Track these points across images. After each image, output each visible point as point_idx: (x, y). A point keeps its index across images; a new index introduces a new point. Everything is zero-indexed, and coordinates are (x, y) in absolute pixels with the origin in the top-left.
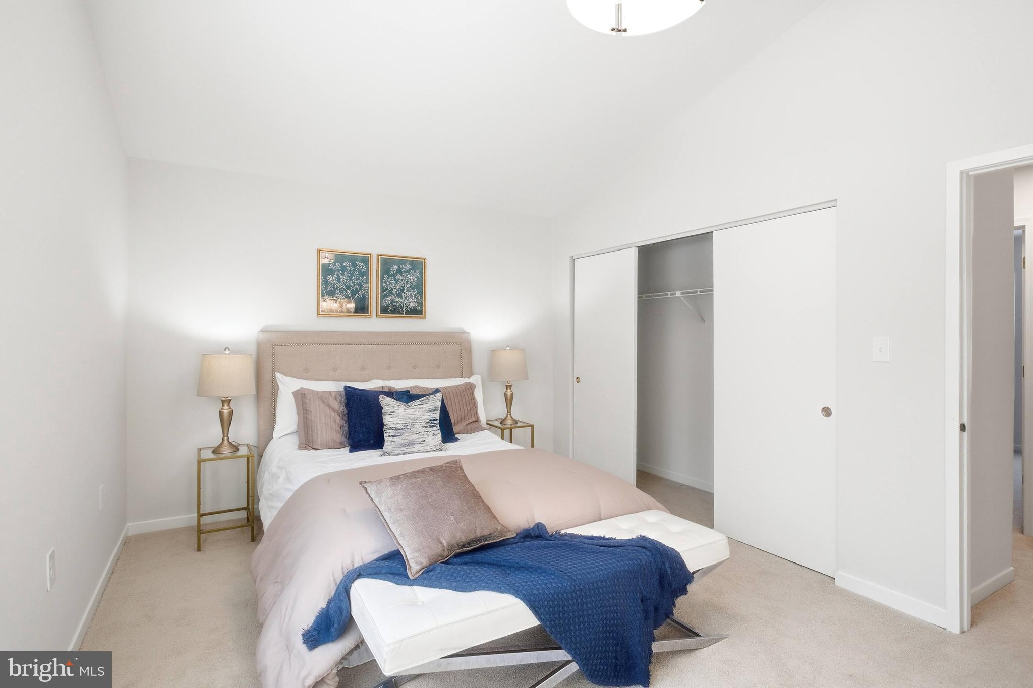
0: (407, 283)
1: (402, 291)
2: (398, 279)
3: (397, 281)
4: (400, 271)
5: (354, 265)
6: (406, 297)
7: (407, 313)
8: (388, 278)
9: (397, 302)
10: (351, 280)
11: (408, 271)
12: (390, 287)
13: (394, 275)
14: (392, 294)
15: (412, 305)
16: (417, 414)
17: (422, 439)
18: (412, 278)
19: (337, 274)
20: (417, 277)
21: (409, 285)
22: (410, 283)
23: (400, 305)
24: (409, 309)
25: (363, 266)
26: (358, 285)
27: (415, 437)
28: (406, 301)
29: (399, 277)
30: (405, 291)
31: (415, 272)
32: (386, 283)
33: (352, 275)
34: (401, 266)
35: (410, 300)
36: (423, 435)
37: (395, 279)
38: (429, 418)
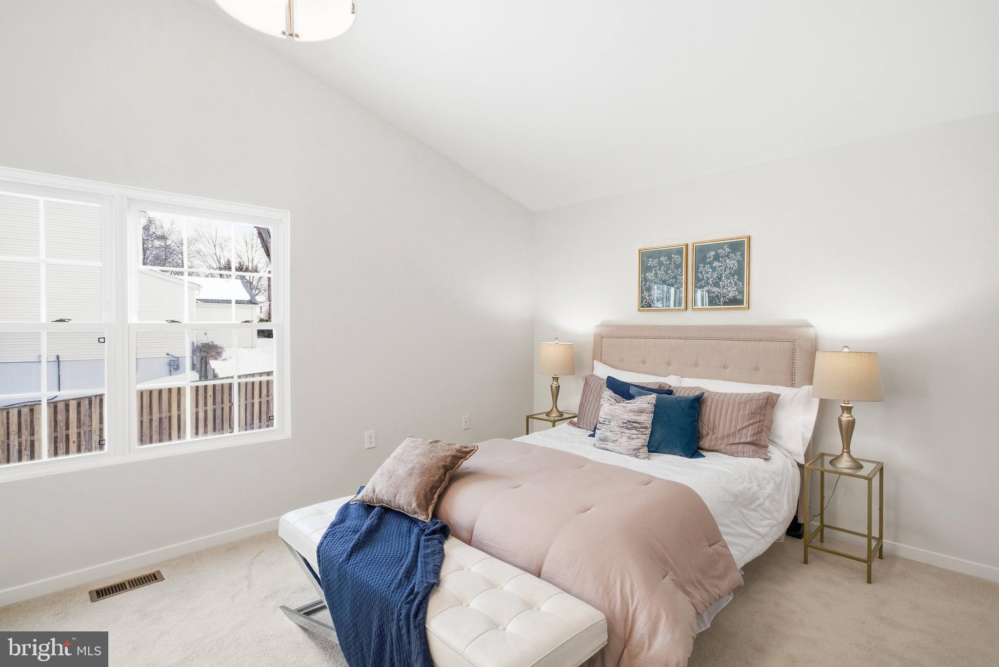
0: (725, 270)
1: (720, 279)
2: (715, 266)
3: (714, 269)
4: (717, 258)
5: (670, 258)
6: (724, 287)
7: (725, 303)
8: (704, 267)
9: (714, 293)
10: (667, 274)
11: (727, 256)
12: (706, 277)
13: (711, 263)
14: (708, 284)
15: (731, 295)
16: (618, 412)
17: (615, 439)
18: (732, 263)
19: (655, 270)
20: (738, 261)
21: (728, 271)
22: (730, 268)
23: (717, 296)
24: (728, 299)
25: (678, 258)
26: (673, 278)
27: (609, 434)
28: (724, 291)
29: (716, 264)
30: (723, 279)
31: (735, 255)
32: (701, 272)
33: (668, 269)
34: (719, 251)
35: (730, 289)
36: (617, 434)
37: (712, 267)
38: (628, 418)
